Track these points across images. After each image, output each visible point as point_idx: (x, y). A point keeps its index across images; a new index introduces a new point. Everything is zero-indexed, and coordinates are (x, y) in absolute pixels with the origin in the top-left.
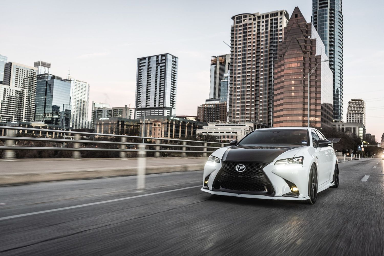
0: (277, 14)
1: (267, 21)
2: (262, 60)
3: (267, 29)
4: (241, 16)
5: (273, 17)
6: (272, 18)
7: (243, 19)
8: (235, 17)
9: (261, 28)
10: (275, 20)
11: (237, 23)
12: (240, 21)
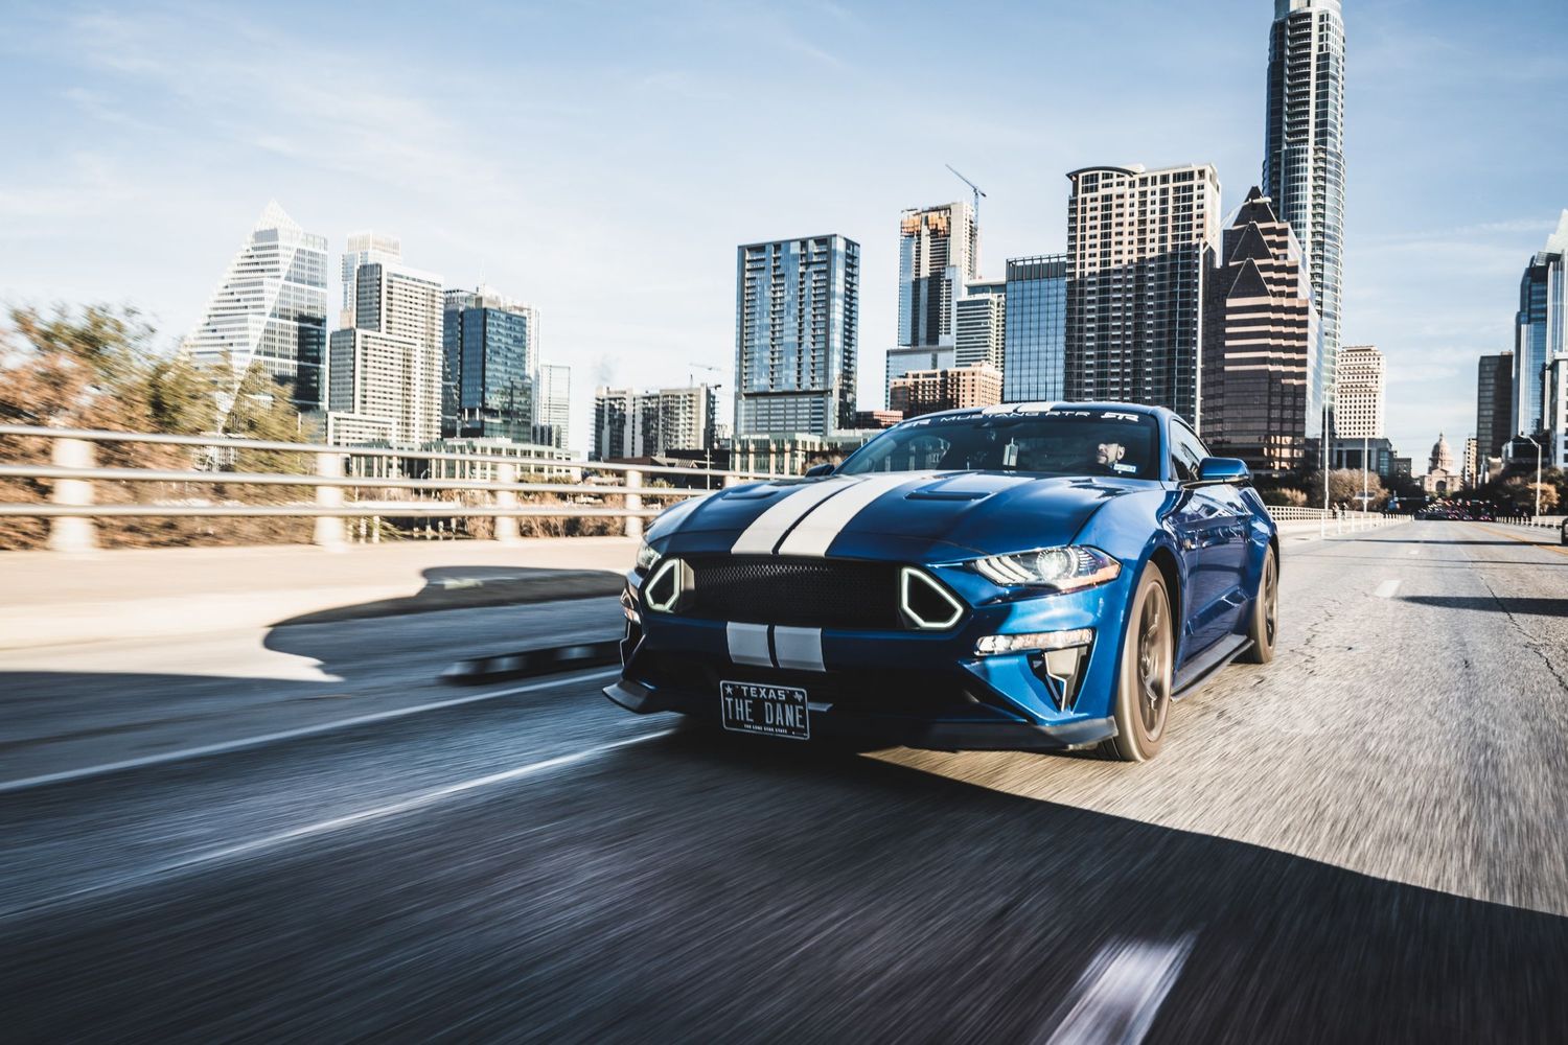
0: (1191, 175)
1: (1164, 192)
2: (1151, 288)
3: (1163, 211)
4: (1097, 175)
5: (1179, 181)
6: (1177, 184)
7: (1101, 182)
8: (1081, 176)
9: (1149, 207)
10: (1185, 189)
11: (1086, 190)
12: (1092, 187)
